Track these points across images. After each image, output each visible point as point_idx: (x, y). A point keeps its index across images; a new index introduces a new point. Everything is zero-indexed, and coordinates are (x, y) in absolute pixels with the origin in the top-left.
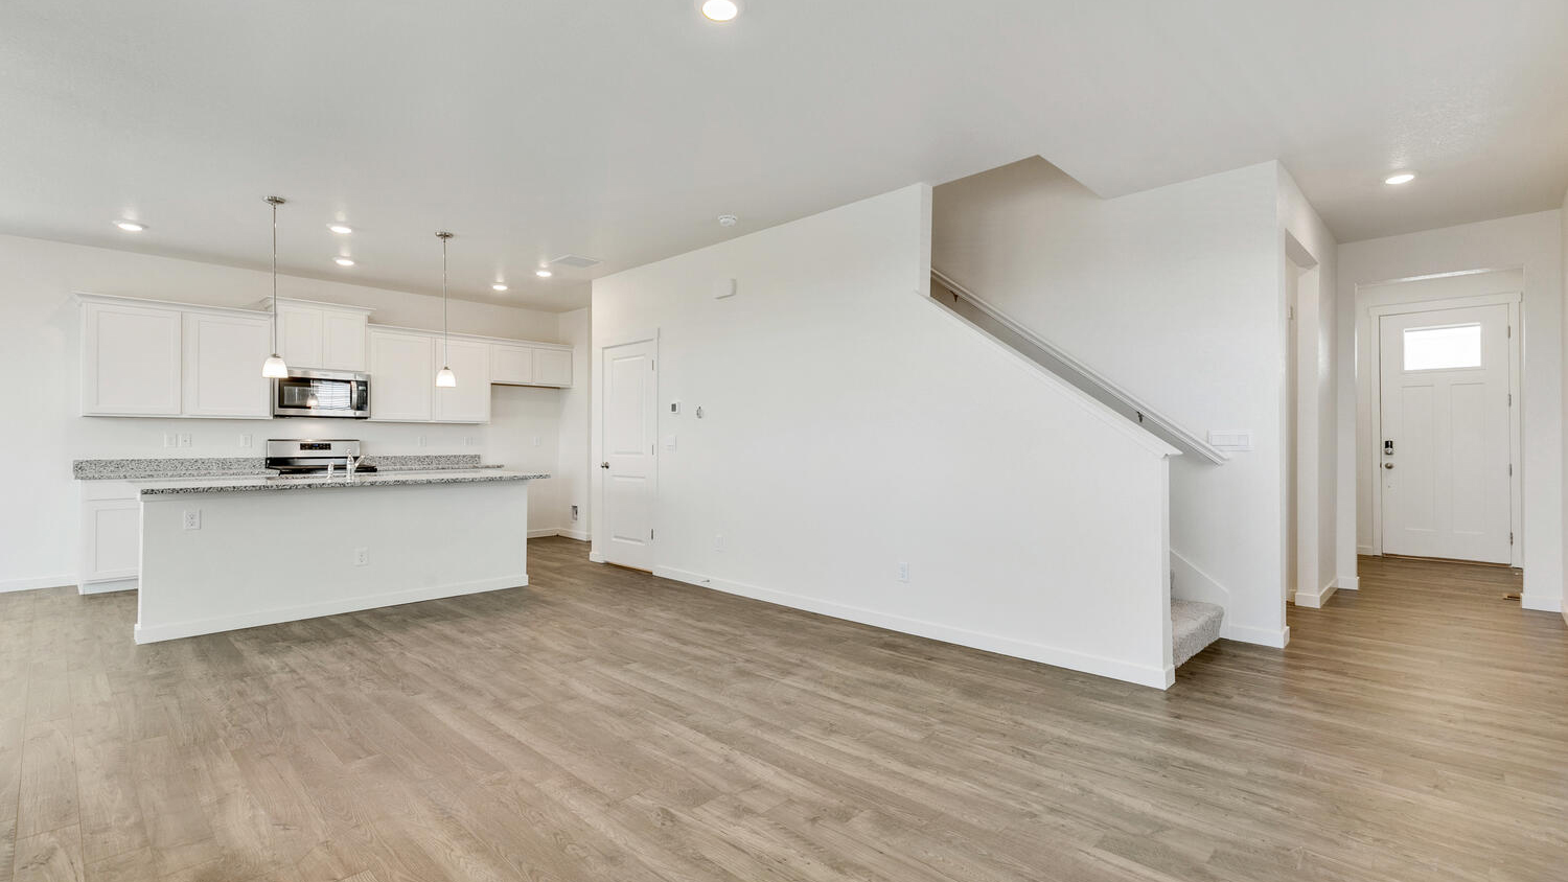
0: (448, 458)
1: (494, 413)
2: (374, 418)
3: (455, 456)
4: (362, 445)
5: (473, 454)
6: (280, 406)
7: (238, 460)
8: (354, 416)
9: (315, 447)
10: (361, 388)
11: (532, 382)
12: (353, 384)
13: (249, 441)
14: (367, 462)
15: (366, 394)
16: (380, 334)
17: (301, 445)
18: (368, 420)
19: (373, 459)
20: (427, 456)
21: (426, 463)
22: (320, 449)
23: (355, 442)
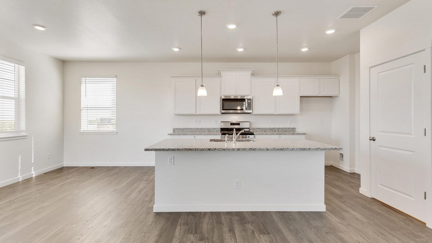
0: (282, 129)
1: (301, 109)
2: (254, 113)
3: (285, 128)
4: (250, 123)
5: (292, 127)
6: (223, 110)
7: (213, 129)
8: (247, 112)
9: (235, 124)
10: (249, 101)
11: (319, 94)
12: (246, 100)
13: (216, 122)
14: (252, 130)
15: (251, 104)
16: (256, 80)
17: (231, 123)
18: (252, 114)
19: (254, 129)
20: (274, 128)
21: (273, 131)
22: (237, 125)
23: (248, 122)
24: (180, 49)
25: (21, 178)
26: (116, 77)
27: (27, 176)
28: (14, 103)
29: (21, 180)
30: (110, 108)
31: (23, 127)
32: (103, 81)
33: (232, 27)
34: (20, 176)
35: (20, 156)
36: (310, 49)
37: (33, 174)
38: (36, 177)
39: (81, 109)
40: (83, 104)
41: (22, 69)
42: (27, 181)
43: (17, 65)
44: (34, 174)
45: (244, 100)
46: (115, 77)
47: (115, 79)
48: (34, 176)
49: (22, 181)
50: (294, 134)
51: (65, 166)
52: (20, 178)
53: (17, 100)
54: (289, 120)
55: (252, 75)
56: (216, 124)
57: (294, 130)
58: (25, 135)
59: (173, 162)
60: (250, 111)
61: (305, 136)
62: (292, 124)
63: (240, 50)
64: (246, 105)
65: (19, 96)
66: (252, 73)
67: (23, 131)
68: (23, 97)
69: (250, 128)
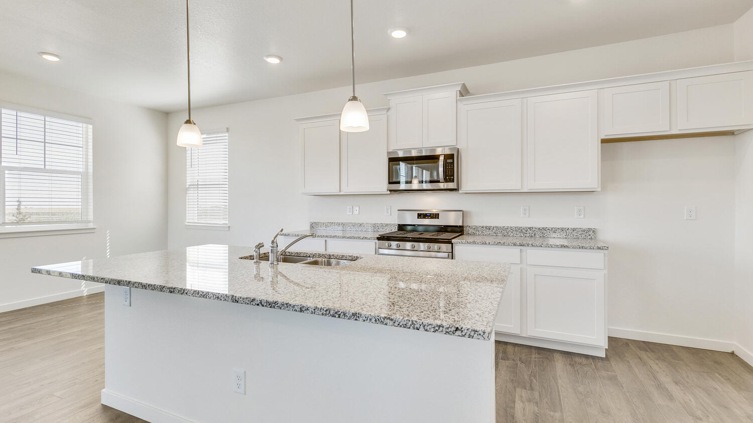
0: (554, 230)
2: (465, 190)
3: (562, 230)
4: (464, 215)
6: (390, 183)
7: (382, 225)
8: (442, 188)
9: (428, 216)
10: (449, 161)
11: (670, 129)
12: (442, 158)
13: (389, 211)
14: (471, 231)
15: (454, 166)
16: (468, 106)
17: (418, 214)
18: (460, 192)
19: (476, 228)
20: (530, 228)
21: (528, 235)
22: (432, 218)
23: (459, 212)
24: (281, 59)
25: (85, 291)
26: (228, 130)
27: (95, 290)
28: (79, 180)
29: (85, 295)
30: (222, 184)
31: (91, 217)
32: (216, 138)
34: (85, 287)
39: (187, 186)
40: (190, 180)
41: (90, 127)
43: (85, 125)
45: (434, 158)
46: (226, 130)
49: (87, 295)
53: (85, 175)
54: (576, 208)
55: (463, 96)
56: (391, 215)
57: (590, 235)
58: (92, 227)
59: (128, 300)
60: (451, 185)
61: (604, 254)
62: (584, 217)
63: (399, 34)
64: (441, 169)
65: (87, 168)
66: (460, 91)
67: (90, 222)
68: (91, 170)
69: (465, 225)
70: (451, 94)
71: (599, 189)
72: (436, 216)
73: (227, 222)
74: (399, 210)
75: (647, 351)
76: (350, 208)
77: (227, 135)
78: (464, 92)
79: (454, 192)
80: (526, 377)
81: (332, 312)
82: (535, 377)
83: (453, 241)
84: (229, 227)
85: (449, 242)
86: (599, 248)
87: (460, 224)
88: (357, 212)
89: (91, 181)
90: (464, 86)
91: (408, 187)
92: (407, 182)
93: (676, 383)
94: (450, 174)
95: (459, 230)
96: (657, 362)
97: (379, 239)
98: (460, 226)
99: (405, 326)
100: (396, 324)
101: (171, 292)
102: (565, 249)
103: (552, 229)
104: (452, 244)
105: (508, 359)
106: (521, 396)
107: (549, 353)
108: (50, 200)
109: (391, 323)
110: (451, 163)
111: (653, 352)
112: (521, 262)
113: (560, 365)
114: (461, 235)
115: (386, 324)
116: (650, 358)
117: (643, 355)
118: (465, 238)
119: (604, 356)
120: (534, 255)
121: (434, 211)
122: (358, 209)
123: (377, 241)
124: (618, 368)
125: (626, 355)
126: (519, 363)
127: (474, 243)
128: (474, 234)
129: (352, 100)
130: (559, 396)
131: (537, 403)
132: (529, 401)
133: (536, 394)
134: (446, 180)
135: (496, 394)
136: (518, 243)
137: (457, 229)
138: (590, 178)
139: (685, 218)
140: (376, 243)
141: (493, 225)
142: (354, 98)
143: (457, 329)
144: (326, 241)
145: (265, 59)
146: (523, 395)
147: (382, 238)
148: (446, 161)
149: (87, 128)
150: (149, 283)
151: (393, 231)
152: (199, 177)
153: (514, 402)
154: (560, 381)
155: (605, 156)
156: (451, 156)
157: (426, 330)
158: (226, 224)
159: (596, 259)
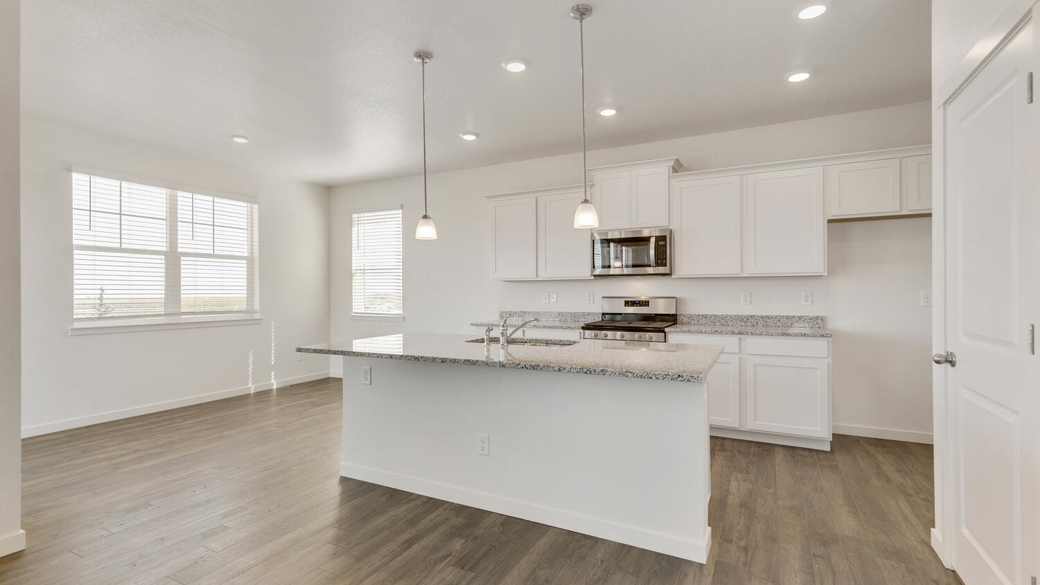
2: (677, 274)
3: (788, 317)
7: (583, 314)
8: (652, 272)
9: (637, 304)
10: (661, 243)
11: (901, 210)
12: (653, 240)
13: (592, 298)
14: (685, 320)
15: (666, 249)
16: (684, 183)
17: (625, 301)
18: (673, 276)
19: (691, 317)
20: (751, 316)
21: (749, 324)
22: (641, 306)
23: (672, 299)
24: (477, 135)
26: (402, 207)
27: (262, 387)
28: (245, 265)
30: (394, 269)
31: (257, 307)
32: (387, 216)
33: (516, 67)
34: (251, 385)
35: (251, 352)
36: (814, 73)
37: (273, 384)
38: (277, 389)
39: (353, 271)
40: (356, 265)
41: (256, 206)
42: (263, 395)
43: (249, 205)
44: (275, 384)
45: (646, 240)
46: (399, 207)
47: (400, 212)
48: (275, 387)
50: (789, 335)
51: (332, 375)
52: (252, 388)
53: (250, 260)
54: (802, 294)
55: (677, 172)
56: (593, 303)
57: (818, 323)
58: (259, 317)
59: (369, 379)
60: (661, 270)
61: (828, 342)
62: (812, 304)
63: (608, 113)
64: (652, 252)
65: (252, 253)
66: (673, 166)
67: (256, 312)
68: (256, 255)
69: (678, 313)
70: (664, 168)
71: (826, 274)
72: (646, 304)
73: (401, 312)
74: (603, 297)
75: (877, 446)
76: (546, 296)
77: (401, 212)
78: (678, 167)
79: (667, 277)
80: (743, 464)
81: (585, 370)
82: (752, 464)
83: (666, 330)
84: (404, 317)
85: (661, 330)
86: (822, 336)
87: (674, 313)
88: (555, 300)
89: (257, 266)
90: (677, 161)
91: (605, 271)
92: (603, 267)
93: (899, 471)
94: (661, 259)
95: (672, 319)
96: (886, 455)
97: (583, 328)
98: (673, 315)
99: (642, 377)
100: (635, 376)
101: (443, 362)
102: (787, 337)
103: (776, 317)
104: (665, 333)
105: (725, 451)
106: (737, 478)
107: (769, 447)
108: (221, 288)
109: (631, 375)
110: (663, 245)
111: (885, 447)
112: (740, 352)
113: (779, 456)
114: (674, 324)
115: (627, 376)
116: (878, 452)
117: (873, 450)
118: (678, 328)
119: (829, 449)
120: (755, 344)
121: (643, 298)
122: (555, 296)
123: (582, 331)
124: (842, 460)
125: (854, 449)
126: (737, 454)
127: (689, 331)
128: (689, 324)
129: (584, 202)
130: (775, 478)
131: (752, 482)
132: (745, 481)
133: (752, 477)
134: (657, 264)
135: (711, 476)
136: (736, 331)
137: (669, 317)
138: (815, 261)
139: (922, 305)
140: (580, 333)
141: (710, 313)
142: (586, 201)
143: (679, 376)
144: (524, 331)
145: (461, 135)
146: (739, 476)
147: (587, 327)
148: (658, 243)
149: (252, 208)
150: (421, 355)
151: (597, 320)
152: (365, 261)
153: (730, 481)
154: (777, 468)
155: (831, 237)
156: (663, 238)
157: (657, 378)
158: (400, 315)
159: (819, 347)
